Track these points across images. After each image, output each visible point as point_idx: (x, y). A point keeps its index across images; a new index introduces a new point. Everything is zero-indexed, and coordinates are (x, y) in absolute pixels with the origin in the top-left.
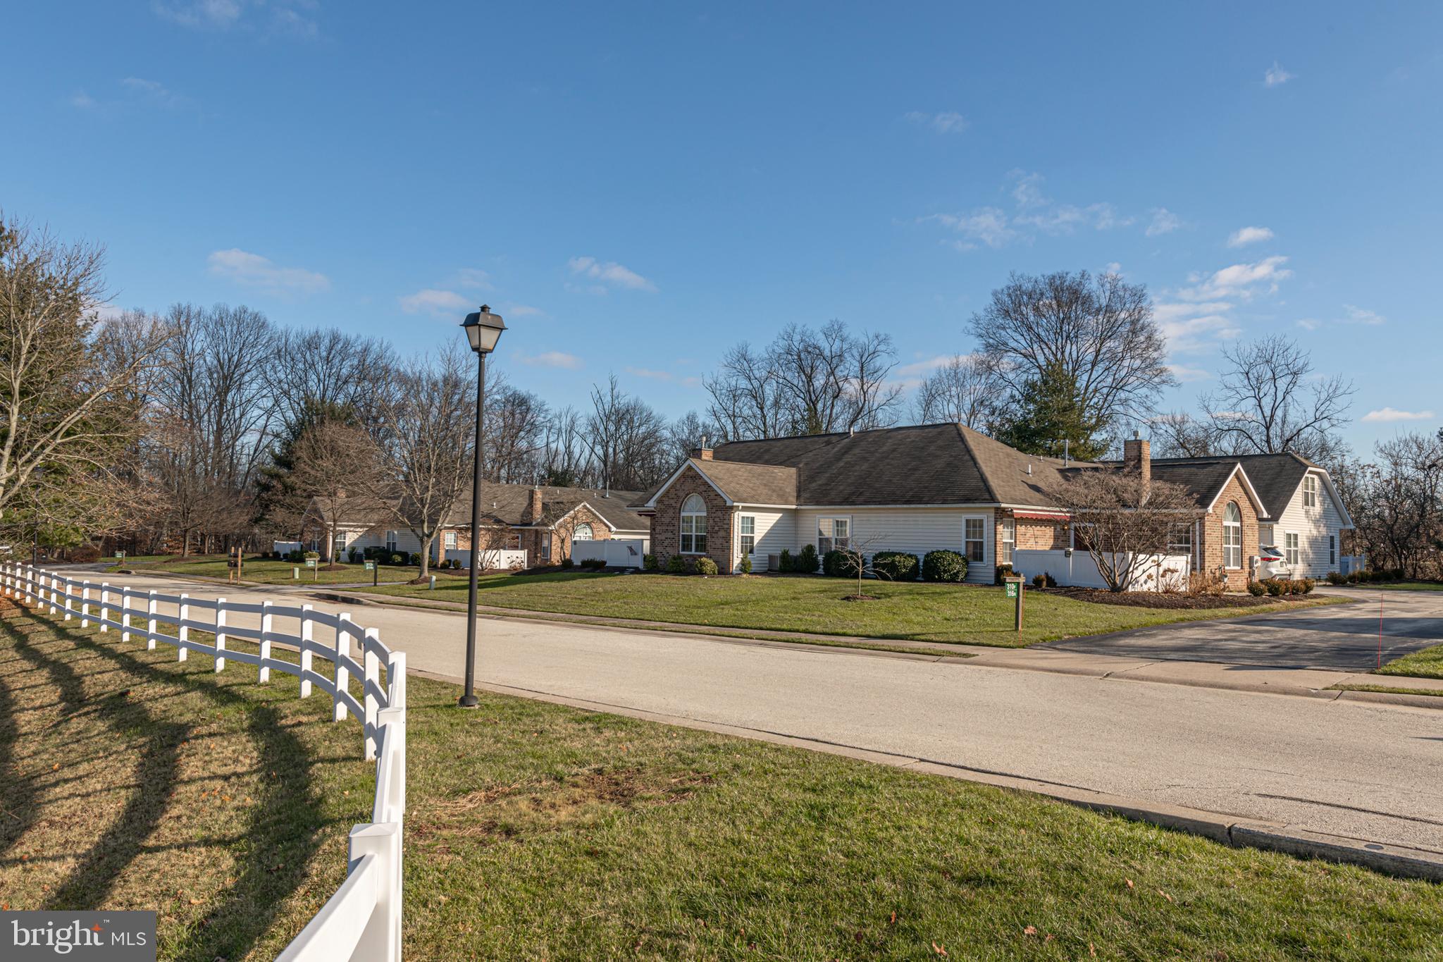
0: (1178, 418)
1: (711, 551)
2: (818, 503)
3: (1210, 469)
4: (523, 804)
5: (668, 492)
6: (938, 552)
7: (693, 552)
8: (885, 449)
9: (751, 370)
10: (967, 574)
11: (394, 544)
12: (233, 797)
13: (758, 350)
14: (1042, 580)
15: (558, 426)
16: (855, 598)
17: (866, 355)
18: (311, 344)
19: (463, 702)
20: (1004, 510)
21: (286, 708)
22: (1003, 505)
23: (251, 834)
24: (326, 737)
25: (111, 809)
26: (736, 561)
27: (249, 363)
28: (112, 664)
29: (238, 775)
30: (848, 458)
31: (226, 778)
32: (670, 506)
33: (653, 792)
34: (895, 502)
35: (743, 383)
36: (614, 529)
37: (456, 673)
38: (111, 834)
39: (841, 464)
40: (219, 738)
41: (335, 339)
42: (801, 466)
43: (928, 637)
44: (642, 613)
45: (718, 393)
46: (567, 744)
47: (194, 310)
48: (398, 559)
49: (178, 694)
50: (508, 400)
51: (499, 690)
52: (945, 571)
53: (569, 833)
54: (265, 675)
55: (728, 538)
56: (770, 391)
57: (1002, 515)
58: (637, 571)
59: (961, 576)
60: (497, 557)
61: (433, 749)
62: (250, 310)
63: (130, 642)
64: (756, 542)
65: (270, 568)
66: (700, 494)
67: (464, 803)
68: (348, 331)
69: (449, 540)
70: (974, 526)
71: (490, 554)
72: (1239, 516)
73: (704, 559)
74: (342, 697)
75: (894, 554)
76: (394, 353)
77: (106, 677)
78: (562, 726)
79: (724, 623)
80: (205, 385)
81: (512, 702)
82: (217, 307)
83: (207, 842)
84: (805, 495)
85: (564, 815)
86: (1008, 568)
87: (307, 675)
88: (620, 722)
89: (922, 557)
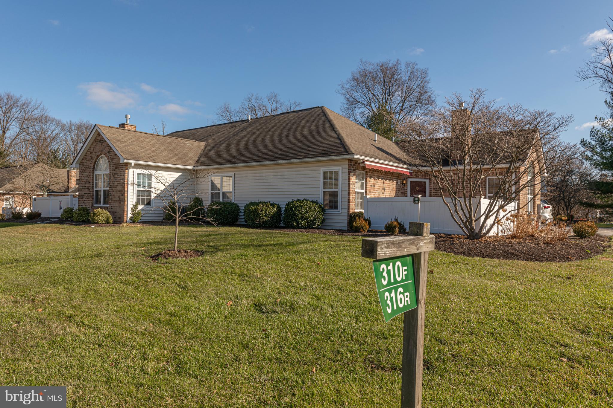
1: (111, 204)
2: (210, 164)
5: (84, 154)
6: (298, 200)
7: (101, 205)
8: (269, 126)
10: (323, 221)
14: (395, 227)
20: (356, 162)
22: (356, 156)
26: (130, 212)
32: (87, 166)
39: (237, 138)
42: (210, 141)
52: (303, 219)
55: (123, 193)
57: (355, 167)
59: (318, 223)
64: (153, 196)
66: (106, 155)
70: (331, 178)
75: (257, 204)
84: (204, 159)
86: (360, 215)
89: (283, 207)
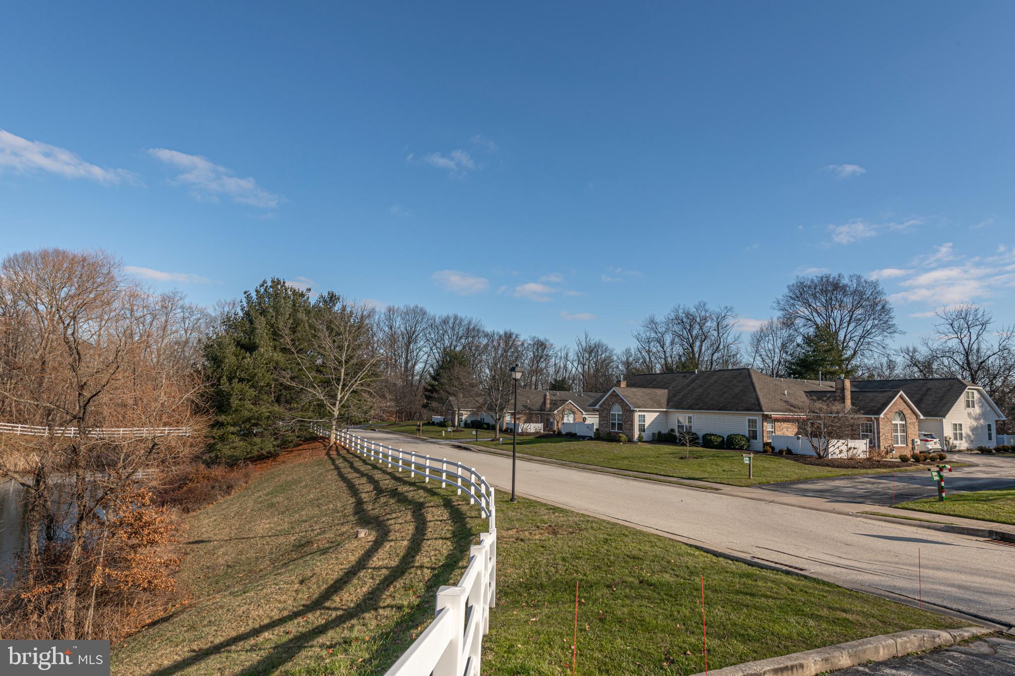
0: (911, 349)
1: (624, 431)
2: (676, 408)
3: (885, 394)
4: (527, 533)
5: (604, 402)
6: (734, 434)
7: (616, 431)
8: (712, 381)
9: (656, 328)
10: (749, 446)
11: (484, 419)
12: (445, 527)
13: (660, 318)
14: (783, 451)
15: (560, 356)
16: (685, 458)
17: (720, 318)
18: (445, 322)
19: (512, 500)
20: (767, 415)
21: (454, 498)
22: (765, 413)
23: (453, 537)
24: (469, 510)
25: (411, 528)
26: (636, 436)
27: (419, 330)
28: (388, 477)
29: (445, 520)
30: (693, 385)
31: (441, 521)
32: (605, 408)
33: (564, 533)
34: (713, 409)
35: (653, 335)
36: (584, 413)
37: (509, 488)
38: (414, 535)
39: (690, 388)
40: (434, 508)
41: (456, 318)
42: (670, 388)
43: (708, 480)
44: (589, 461)
45: (640, 340)
46: (543, 517)
47: (396, 307)
48: (485, 426)
49: (415, 490)
50: (535, 344)
51: (524, 496)
52: (737, 445)
53: (538, 542)
54: (444, 485)
55: (632, 425)
56: (668, 339)
57: (766, 418)
58: (591, 439)
59: (745, 447)
60: (529, 427)
61: (502, 516)
62: (419, 307)
63: (391, 468)
64: (646, 427)
65: (432, 430)
66: (619, 403)
67: (511, 533)
68: (461, 314)
69: (508, 418)
70: (752, 422)
71: (526, 425)
72: (903, 417)
73: (620, 435)
74: (472, 496)
75: (711, 435)
76: (482, 324)
77: (387, 482)
78: (543, 511)
79: (623, 468)
80: (401, 342)
81: (528, 501)
82: (406, 306)
83: (442, 538)
84: (671, 404)
85: (537, 537)
86: (770, 443)
87: (460, 487)
88: (562, 511)
89: (726, 437)
